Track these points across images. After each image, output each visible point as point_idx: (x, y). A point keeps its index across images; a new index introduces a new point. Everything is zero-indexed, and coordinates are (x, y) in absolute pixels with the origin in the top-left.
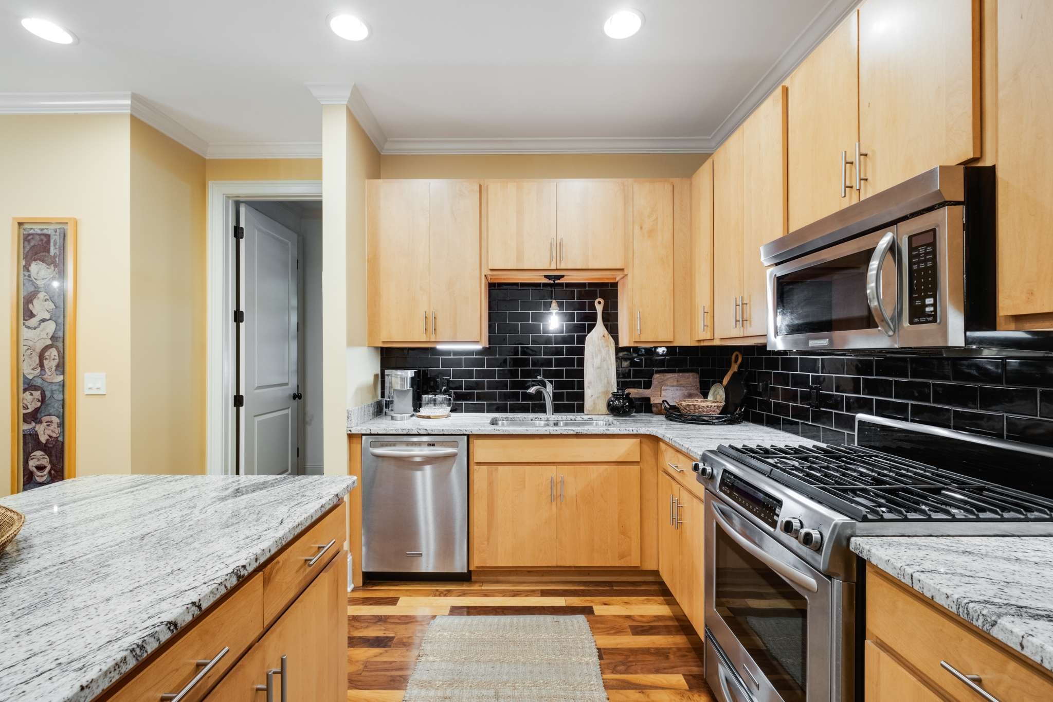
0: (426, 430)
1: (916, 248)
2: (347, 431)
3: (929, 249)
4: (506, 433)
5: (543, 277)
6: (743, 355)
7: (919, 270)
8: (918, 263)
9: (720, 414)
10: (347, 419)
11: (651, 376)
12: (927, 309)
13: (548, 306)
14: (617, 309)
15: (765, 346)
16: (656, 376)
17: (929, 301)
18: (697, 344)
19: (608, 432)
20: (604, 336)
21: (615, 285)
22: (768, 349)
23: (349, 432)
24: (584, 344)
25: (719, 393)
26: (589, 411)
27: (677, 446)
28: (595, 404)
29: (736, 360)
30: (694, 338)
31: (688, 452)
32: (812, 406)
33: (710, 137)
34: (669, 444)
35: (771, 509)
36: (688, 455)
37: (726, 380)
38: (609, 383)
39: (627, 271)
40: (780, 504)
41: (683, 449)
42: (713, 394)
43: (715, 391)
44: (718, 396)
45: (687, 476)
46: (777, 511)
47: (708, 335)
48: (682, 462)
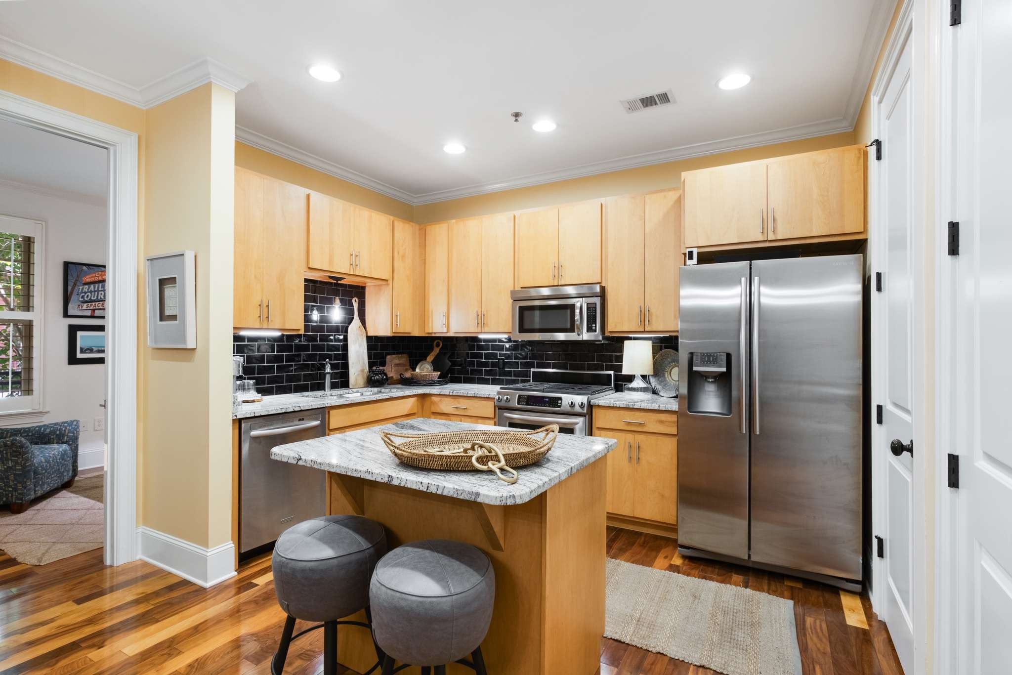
0: (300, 407)
1: (589, 308)
2: (233, 417)
3: (594, 309)
4: (352, 402)
5: (328, 277)
6: (443, 342)
7: (590, 315)
8: (590, 312)
9: (438, 379)
10: (232, 404)
11: (385, 358)
12: (593, 328)
13: (330, 302)
14: (365, 307)
16: (389, 357)
17: (594, 325)
18: (427, 335)
19: (405, 395)
20: (360, 327)
21: (364, 288)
23: (235, 418)
24: (347, 333)
25: (425, 367)
26: (353, 386)
27: (461, 395)
28: (356, 379)
29: (438, 345)
30: (427, 331)
31: (476, 395)
32: (499, 368)
33: (416, 196)
34: (449, 395)
35: (555, 402)
36: (474, 397)
37: (430, 358)
38: (364, 363)
39: (390, 282)
40: (560, 399)
41: (469, 395)
42: (420, 368)
43: (421, 366)
44: (424, 369)
45: (471, 410)
46: (560, 402)
47: (445, 330)
48: (464, 403)
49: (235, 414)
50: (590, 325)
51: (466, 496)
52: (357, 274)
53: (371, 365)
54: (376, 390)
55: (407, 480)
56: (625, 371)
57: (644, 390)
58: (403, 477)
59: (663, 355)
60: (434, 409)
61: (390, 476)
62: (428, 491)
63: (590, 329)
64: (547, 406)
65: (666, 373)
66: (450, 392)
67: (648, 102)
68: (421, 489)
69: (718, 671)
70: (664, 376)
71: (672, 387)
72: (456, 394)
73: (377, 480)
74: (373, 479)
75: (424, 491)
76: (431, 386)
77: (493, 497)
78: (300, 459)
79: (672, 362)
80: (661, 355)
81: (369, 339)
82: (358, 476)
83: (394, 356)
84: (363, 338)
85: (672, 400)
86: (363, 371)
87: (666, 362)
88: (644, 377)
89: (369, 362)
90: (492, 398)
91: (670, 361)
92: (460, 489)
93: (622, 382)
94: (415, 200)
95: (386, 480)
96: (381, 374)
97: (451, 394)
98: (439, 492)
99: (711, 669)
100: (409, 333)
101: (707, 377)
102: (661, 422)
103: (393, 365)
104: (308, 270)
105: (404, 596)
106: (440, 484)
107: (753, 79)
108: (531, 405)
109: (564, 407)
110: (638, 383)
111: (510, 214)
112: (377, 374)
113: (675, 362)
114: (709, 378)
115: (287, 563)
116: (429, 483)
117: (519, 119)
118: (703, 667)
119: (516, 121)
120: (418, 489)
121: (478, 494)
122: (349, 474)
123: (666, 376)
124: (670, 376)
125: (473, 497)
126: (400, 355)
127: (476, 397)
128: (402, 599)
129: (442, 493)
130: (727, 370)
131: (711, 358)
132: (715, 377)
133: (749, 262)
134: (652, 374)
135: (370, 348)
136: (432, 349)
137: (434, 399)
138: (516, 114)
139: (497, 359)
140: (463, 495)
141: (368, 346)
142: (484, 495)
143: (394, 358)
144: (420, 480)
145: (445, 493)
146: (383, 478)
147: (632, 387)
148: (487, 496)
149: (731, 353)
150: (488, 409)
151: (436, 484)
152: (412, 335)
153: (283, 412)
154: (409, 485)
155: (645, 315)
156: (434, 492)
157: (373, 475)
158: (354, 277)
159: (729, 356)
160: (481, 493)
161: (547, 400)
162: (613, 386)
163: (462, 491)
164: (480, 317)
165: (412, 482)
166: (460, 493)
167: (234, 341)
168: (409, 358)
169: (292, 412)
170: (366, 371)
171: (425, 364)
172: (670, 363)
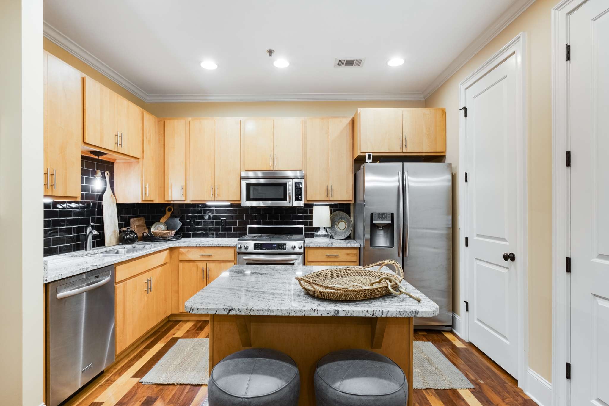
1: (297, 185)
3: (300, 186)
5: (90, 152)
7: (297, 190)
9: (175, 235)
11: (129, 220)
12: (299, 198)
14: (114, 180)
15: (240, 204)
16: (132, 220)
17: (300, 197)
18: (166, 203)
20: (111, 195)
21: (113, 164)
22: (241, 206)
23: (45, 282)
24: (102, 200)
25: (159, 227)
26: (108, 244)
27: (207, 246)
28: (110, 239)
29: (170, 210)
30: (166, 200)
31: (219, 245)
32: (222, 226)
33: (149, 95)
34: (196, 247)
35: (281, 247)
36: (218, 247)
37: (163, 220)
38: (115, 225)
39: (140, 160)
40: (285, 244)
41: (213, 246)
42: (154, 227)
43: (155, 226)
44: (159, 228)
45: (214, 256)
46: (285, 246)
47: (183, 199)
48: (208, 252)
49: (45, 279)
50: (297, 197)
51: (407, 315)
52: (120, 152)
53: (120, 226)
54: (129, 246)
55: (353, 311)
56: (314, 225)
57: (325, 236)
58: (349, 309)
59: (335, 215)
60: (181, 258)
61: (336, 310)
62: (374, 316)
63: (297, 199)
64: (276, 250)
65: (336, 225)
66: (197, 245)
67: (350, 63)
68: (367, 316)
69: (435, 388)
70: (335, 227)
71: (340, 234)
72: (202, 246)
73: (323, 315)
74: (319, 315)
75: (370, 317)
76: (172, 241)
77: (429, 312)
78: (232, 309)
79: (340, 219)
80: (334, 215)
81: (118, 205)
82: (303, 314)
83: (135, 219)
84: (114, 205)
85: (343, 241)
86: (115, 231)
87: (336, 219)
88: (325, 228)
89: (119, 224)
90: (232, 247)
91: (339, 218)
92: (402, 310)
93: (311, 232)
94: (148, 98)
95: (332, 314)
96: (132, 233)
97: (198, 246)
98: (384, 316)
99: (432, 389)
100: (152, 201)
101: (378, 227)
102: (348, 254)
103: (135, 226)
104: (83, 145)
105: (379, 397)
106: (383, 310)
107: (405, 61)
108: (264, 250)
109: (288, 249)
110: (322, 232)
111: (238, 119)
112: (128, 234)
113: (341, 219)
114: (379, 227)
115: (250, 402)
116: (374, 311)
117: (273, 54)
118: (428, 389)
119: (270, 55)
120: (364, 316)
121: (417, 312)
122: (293, 314)
123: (336, 227)
124: (338, 227)
125: (413, 315)
126: (139, 218)
127: (220, 247)
128: (377, 400)
129: (386, 316)
130: (391, 222)
131: (383, 216)
132: (383, 227)
133: (402, 163)
134: (330, 226)
135: (119, 213)
136: (164, 213)
137: (182, 250)
138: (270, 51)
139: (220, 219)
140: (404, 315)
141: (118, 211)
142: (422, 312)
143: (135, 220)
144: (366, 310)
145: (389, 315)
146: (330, 313)
147: (319, 235)
148: (425, 312)
149: (393, 212)
150: (230, 255)
151: (381, 310)
152: (154, 202)
153: (85, 272)
154: (355, 315)
155: (329, 191)
156: (379, 316)
157: (318, 312)
158: (117, 154)
159: (392, 214)
160: (419, 311)
161: (275, 245)
162: (304, 234)
163: (404, 312)
164: (214, 189)
165: (359, 312)
166: (402, 313)
167: (45, 208)
168: (145, 220)
169: (91, 271)
170: (117, 231)
171: (159, 224)
172: (338, 219)
